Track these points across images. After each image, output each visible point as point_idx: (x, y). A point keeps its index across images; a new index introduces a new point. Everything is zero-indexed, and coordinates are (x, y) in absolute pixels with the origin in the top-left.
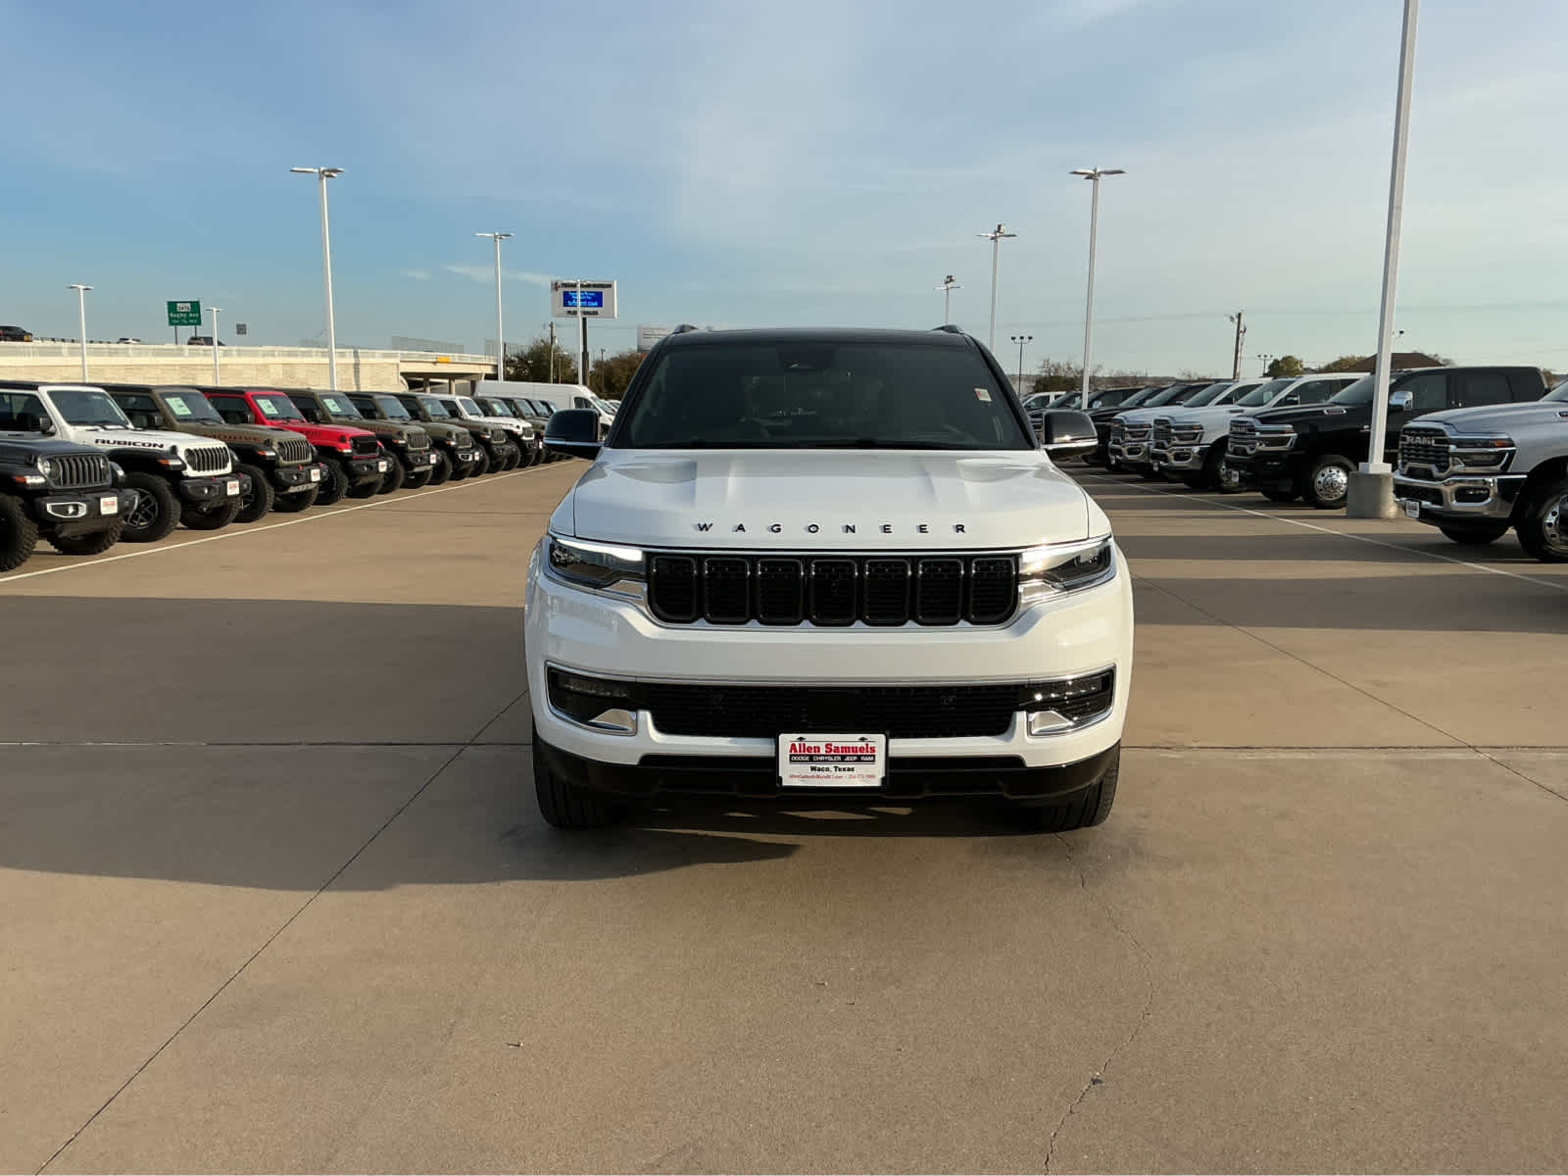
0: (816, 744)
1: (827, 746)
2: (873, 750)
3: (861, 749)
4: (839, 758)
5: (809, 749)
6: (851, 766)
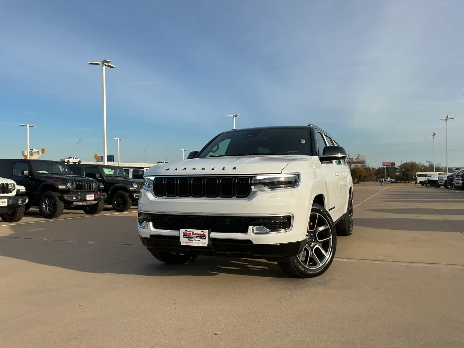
0: (190, 232)
1: (192, 233)
3: (202, 234)
4: (196, 237)
5: (188, 233)
6: (199, 240)
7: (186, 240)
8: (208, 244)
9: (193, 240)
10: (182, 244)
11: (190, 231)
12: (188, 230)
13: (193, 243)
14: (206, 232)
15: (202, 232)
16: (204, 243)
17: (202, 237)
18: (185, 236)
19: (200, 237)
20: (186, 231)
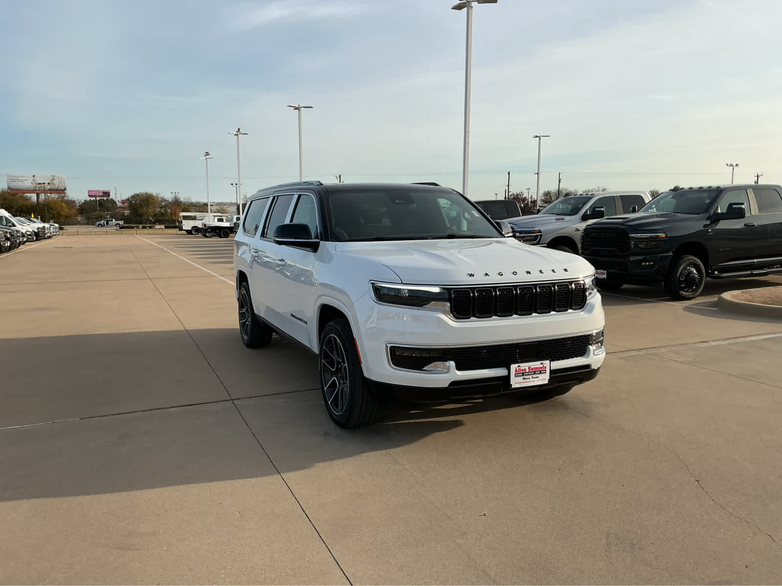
0: (525, 368)
1: (529, 368)
2: (545, 368)
5: (522, 370)
6: (537, 376)
7: (520, 379)
8: (549, 380)
9: (529, 378)
10: (513, 387)
11: (525, 366)
12: (521, 365)
13: (530, 382)
14: (547, 363)
15: (542, 364)
16: (543, 379)
17: (541, 371)
18: (518, 375)
19: (539, 372)
20: (519, 366)
